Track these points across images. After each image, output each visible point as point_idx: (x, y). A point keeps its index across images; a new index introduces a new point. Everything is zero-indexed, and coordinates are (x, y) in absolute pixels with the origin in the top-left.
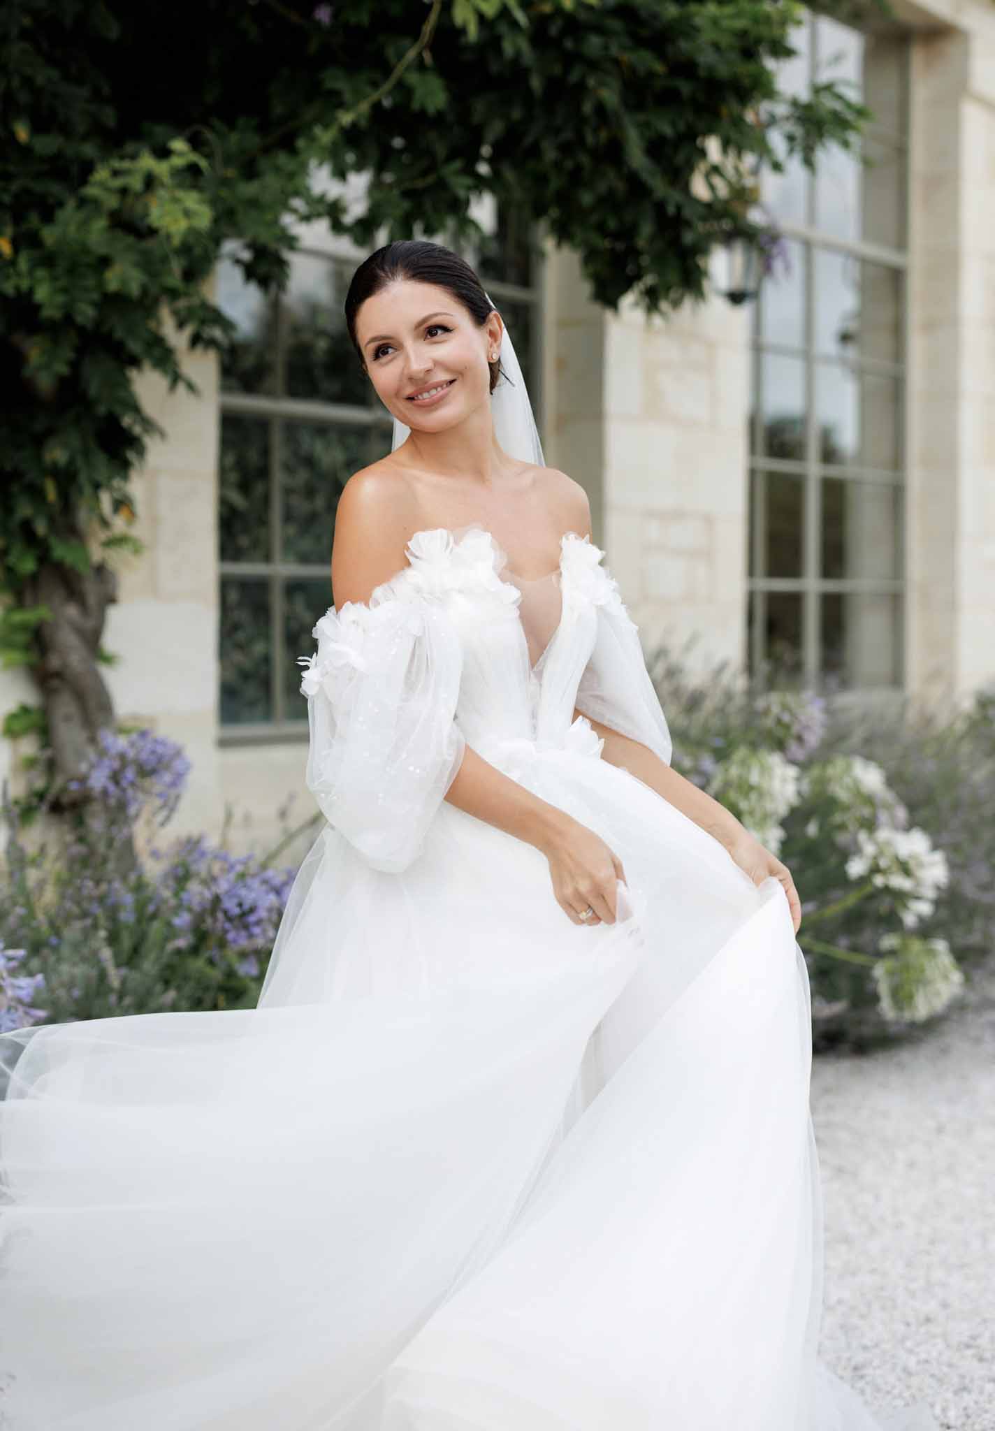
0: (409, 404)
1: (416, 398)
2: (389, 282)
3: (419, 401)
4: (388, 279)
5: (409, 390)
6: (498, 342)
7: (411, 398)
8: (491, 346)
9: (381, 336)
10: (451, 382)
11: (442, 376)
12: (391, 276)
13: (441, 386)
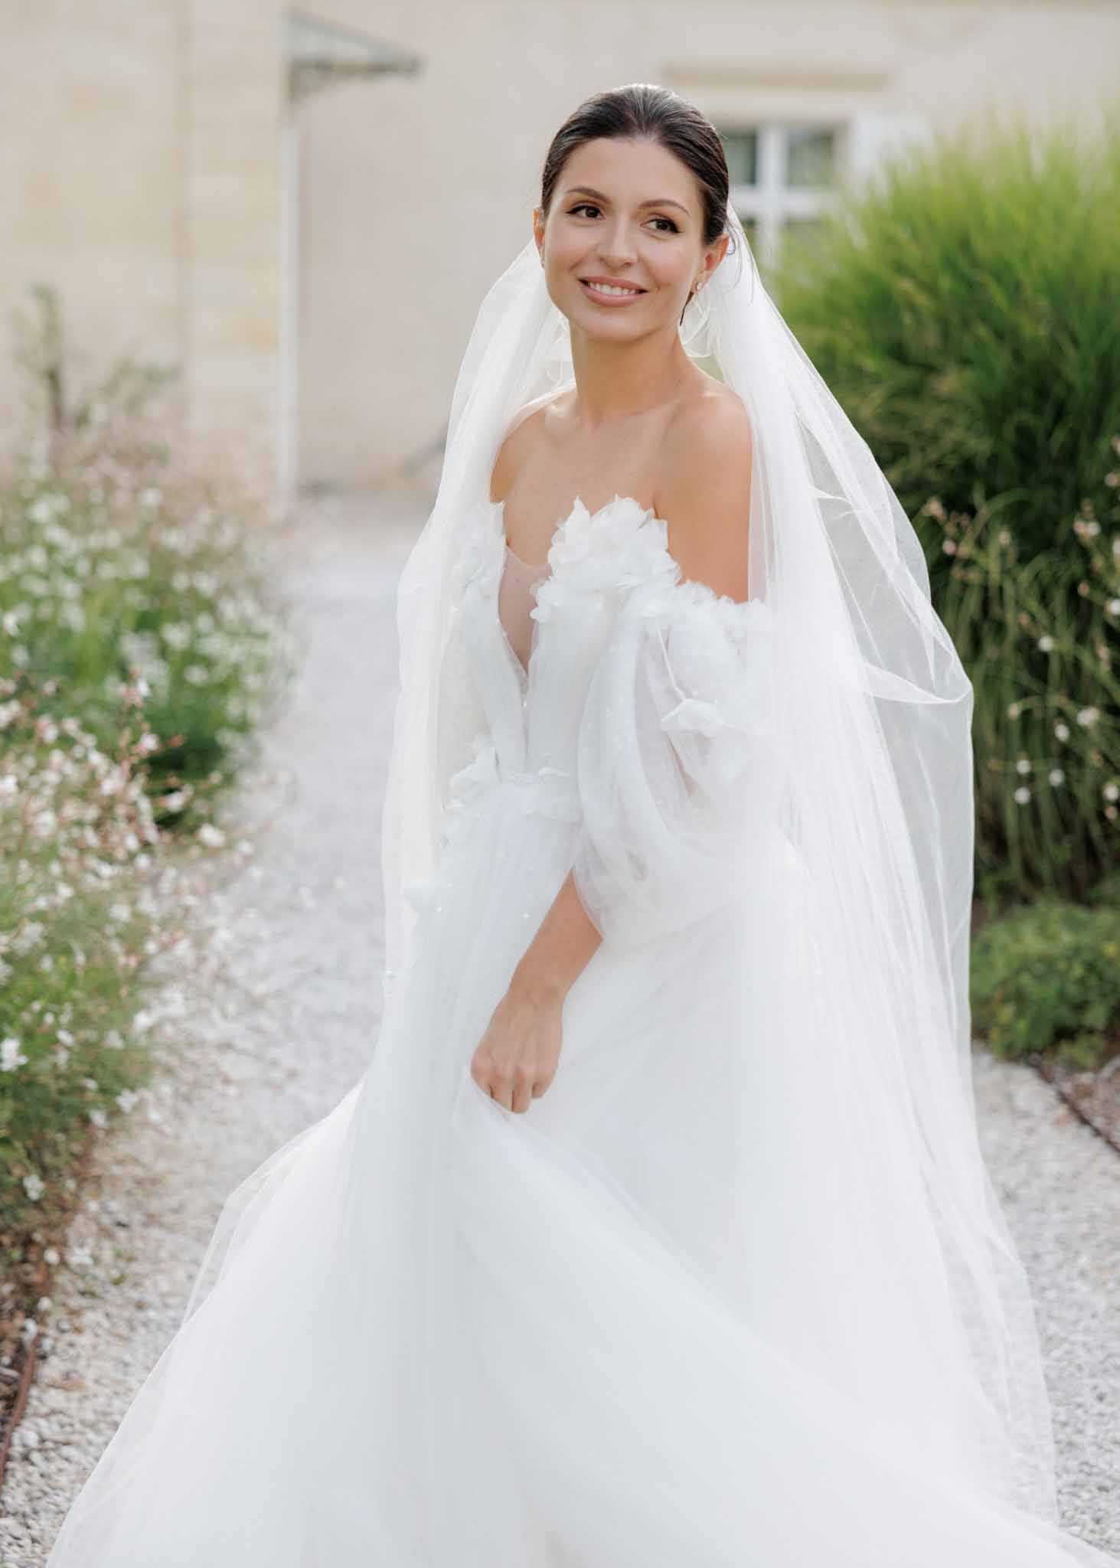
0: (579, 286)
1: (592, 285)
2: (639, 134)
3: (595, 293)
4: (639, 130)
5: (591, 270)
6: (710, 272)
7: (585, 282)
8: (701, 272)
9: (595, 192)
10: (641, 291)
11: (635, 277)
12: (644, 129)
13: (630, 289)
